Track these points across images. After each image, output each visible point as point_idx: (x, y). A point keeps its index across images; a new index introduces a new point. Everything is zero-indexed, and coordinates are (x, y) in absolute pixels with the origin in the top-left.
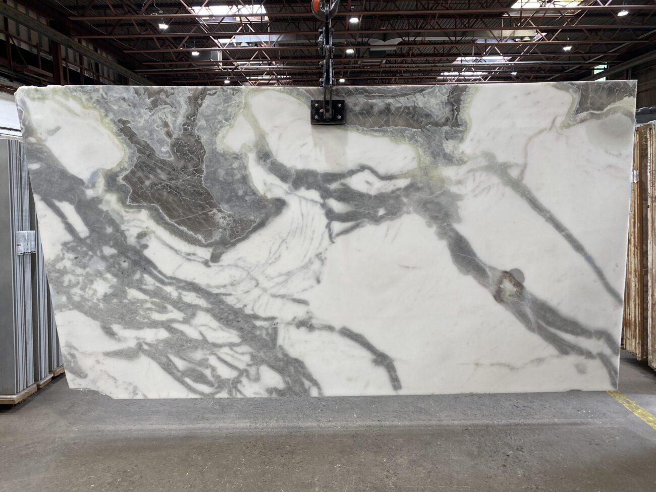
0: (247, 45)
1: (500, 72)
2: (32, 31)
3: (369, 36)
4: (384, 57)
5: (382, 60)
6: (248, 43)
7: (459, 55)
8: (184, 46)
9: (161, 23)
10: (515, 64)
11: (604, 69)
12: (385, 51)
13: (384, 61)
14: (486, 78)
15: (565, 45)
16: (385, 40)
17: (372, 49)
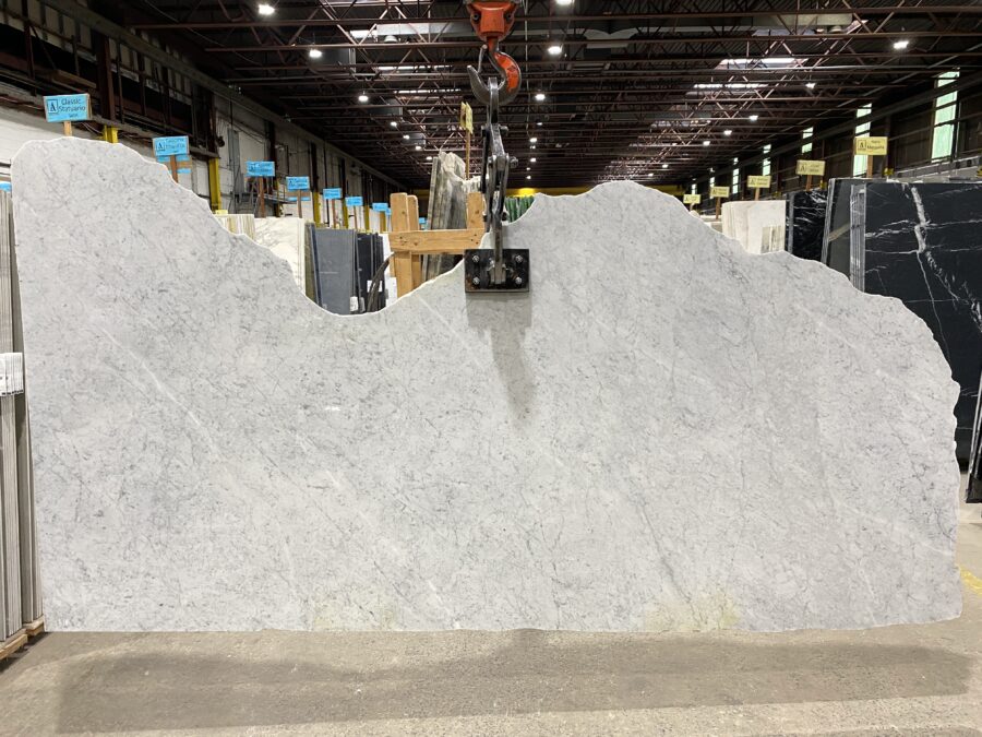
6: (397, 37)
7: (726, 56)
8: (297, 42)
12: (609, 49)
13: (608, 65)
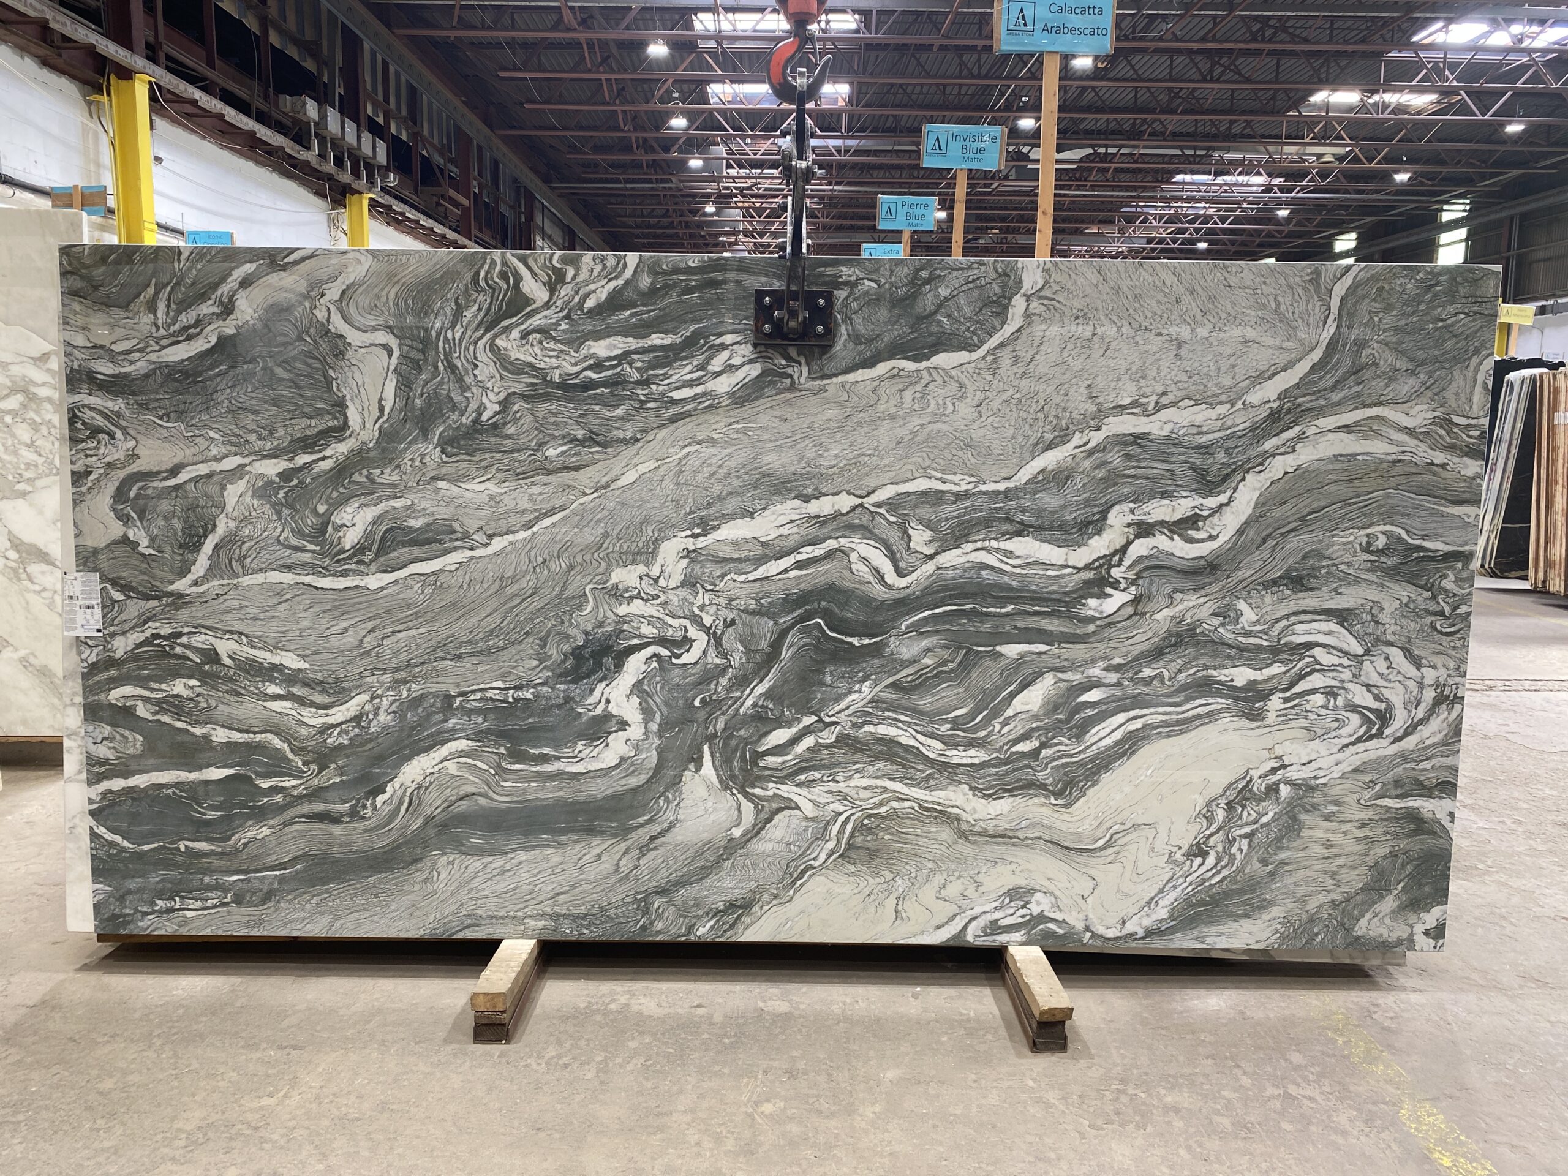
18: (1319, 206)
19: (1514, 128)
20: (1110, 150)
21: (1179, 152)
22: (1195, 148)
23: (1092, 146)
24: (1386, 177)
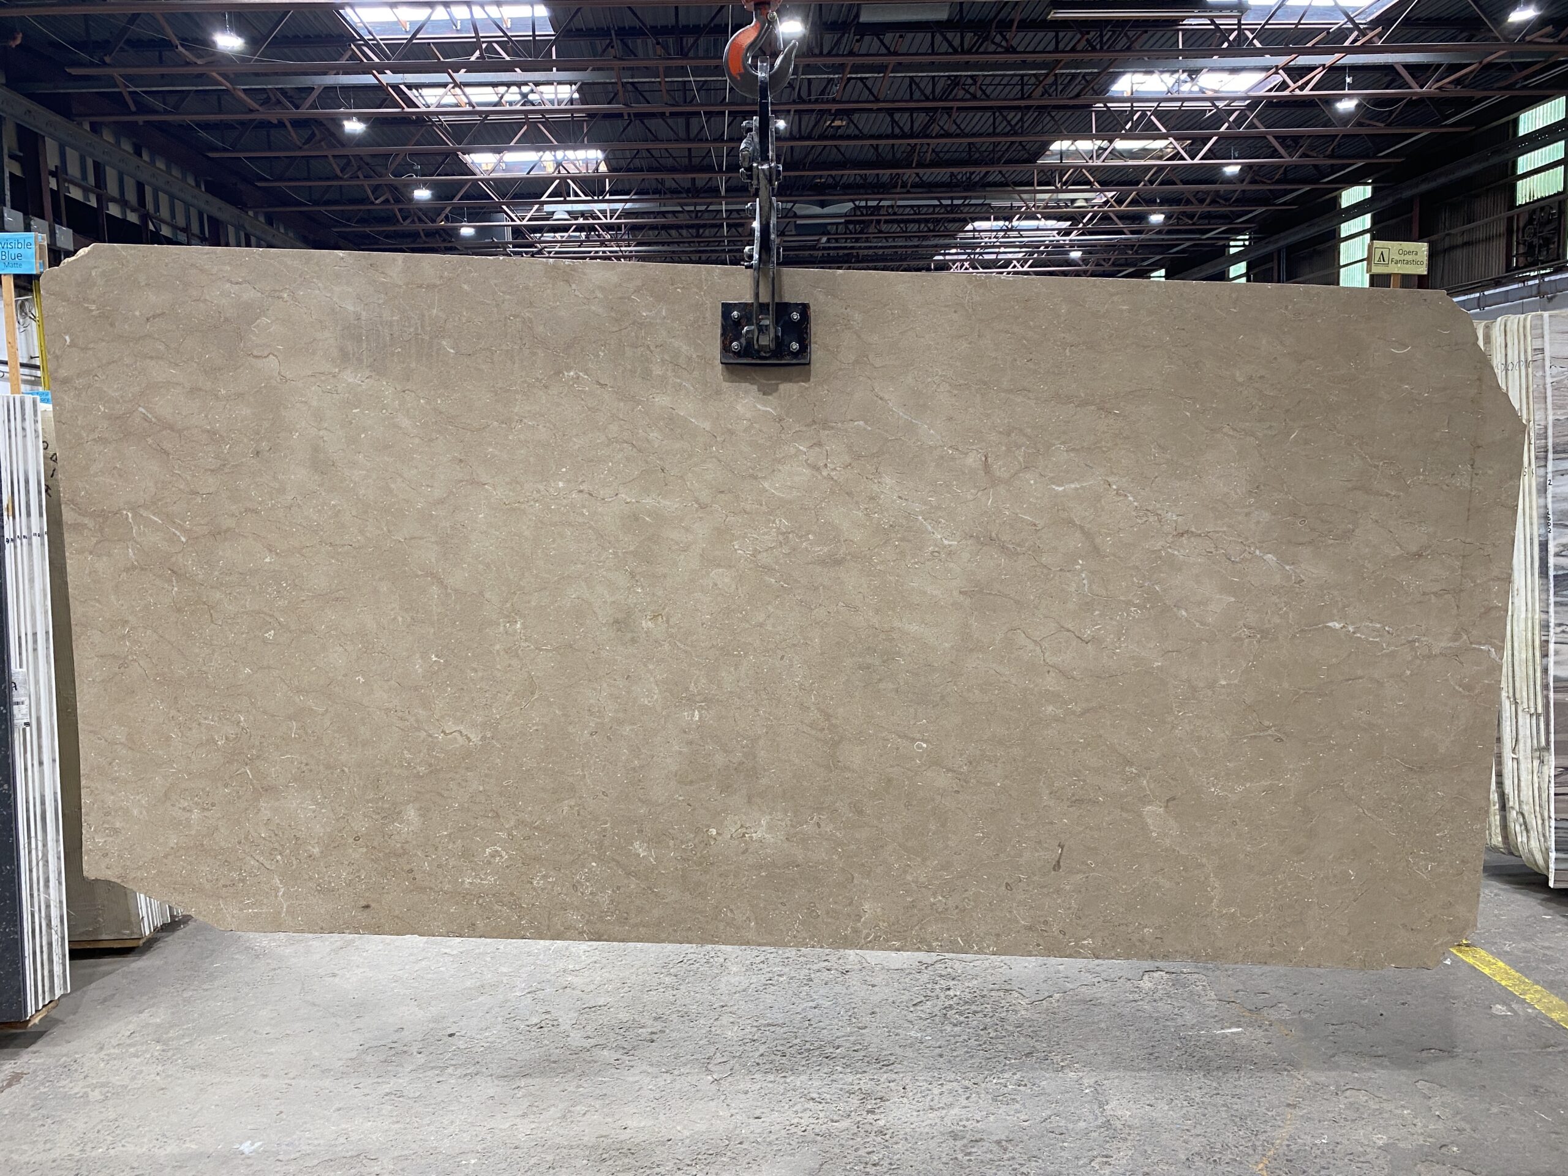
0: (568, 217)
1: (1048, 253)
2: (176, 201)
3: (795, 202)
4: (824, 234)
5: (820, 239)
9: (418, 188)
10: (1070, 240)
11: (1244, 245)
14: (1026, 261)
15: (1154, 212)
16: (823, 208)
17: (798, 222)
18: (1109, 247)
19: (1232, 169)
20: (870, 203)
21: (936, 202)
22: (952, 198)
23: (853, 201)
24: (1142, 218)
